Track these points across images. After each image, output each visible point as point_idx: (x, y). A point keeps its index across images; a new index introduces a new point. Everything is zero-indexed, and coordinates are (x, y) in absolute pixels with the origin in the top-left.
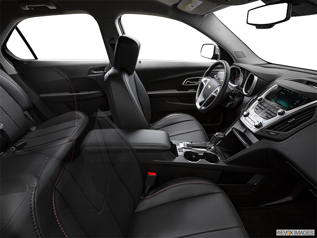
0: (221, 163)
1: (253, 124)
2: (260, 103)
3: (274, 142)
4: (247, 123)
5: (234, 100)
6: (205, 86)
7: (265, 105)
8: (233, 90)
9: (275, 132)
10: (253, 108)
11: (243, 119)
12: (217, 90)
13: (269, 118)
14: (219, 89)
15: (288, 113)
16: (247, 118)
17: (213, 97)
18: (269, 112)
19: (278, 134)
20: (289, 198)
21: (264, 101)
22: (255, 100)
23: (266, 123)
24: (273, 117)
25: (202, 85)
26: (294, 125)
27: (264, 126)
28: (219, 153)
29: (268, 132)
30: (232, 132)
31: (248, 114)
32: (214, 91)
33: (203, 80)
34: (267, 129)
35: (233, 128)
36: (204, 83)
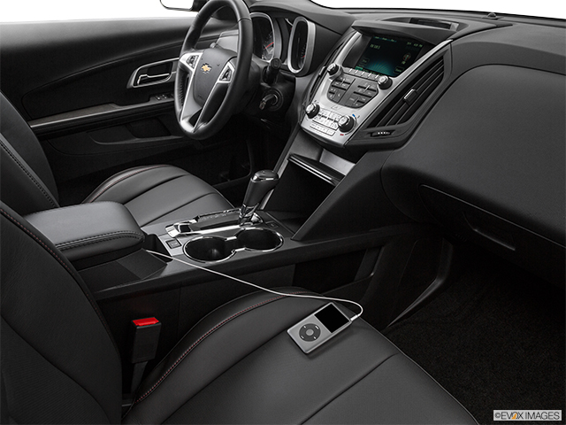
0: (288, 244)
1: (335, 126)
2: (337, 79)
3: (390, 152)
4: (321, 128)
5: (273, 91)
6: (193, 71)
7: (348, 80)
8: (266, 67)
9: (386, 127)
10: (323, 93)
11: (308, 124)
12: (228, 70)
13: (364, 104)
14: (232, 66)
15: (397, 81)
16: (317, 118)
17: (223, 88)
18: (360, 90)
19: (391, 131)
20: (437, 283)
21: (343, 73)
22: (321, 77)
23: (361, 115)
24: (371, 98)
25: (184, 72)
26: (417, 102)
27: (359, 122)
28: (276, 224)
29: (371, 133)
30: (290, 164)
31: (317, 109)
32: (221, 75)
33: (184, 58)
34: (368, 127)
35: (290, 155)
36: (189, 66)
